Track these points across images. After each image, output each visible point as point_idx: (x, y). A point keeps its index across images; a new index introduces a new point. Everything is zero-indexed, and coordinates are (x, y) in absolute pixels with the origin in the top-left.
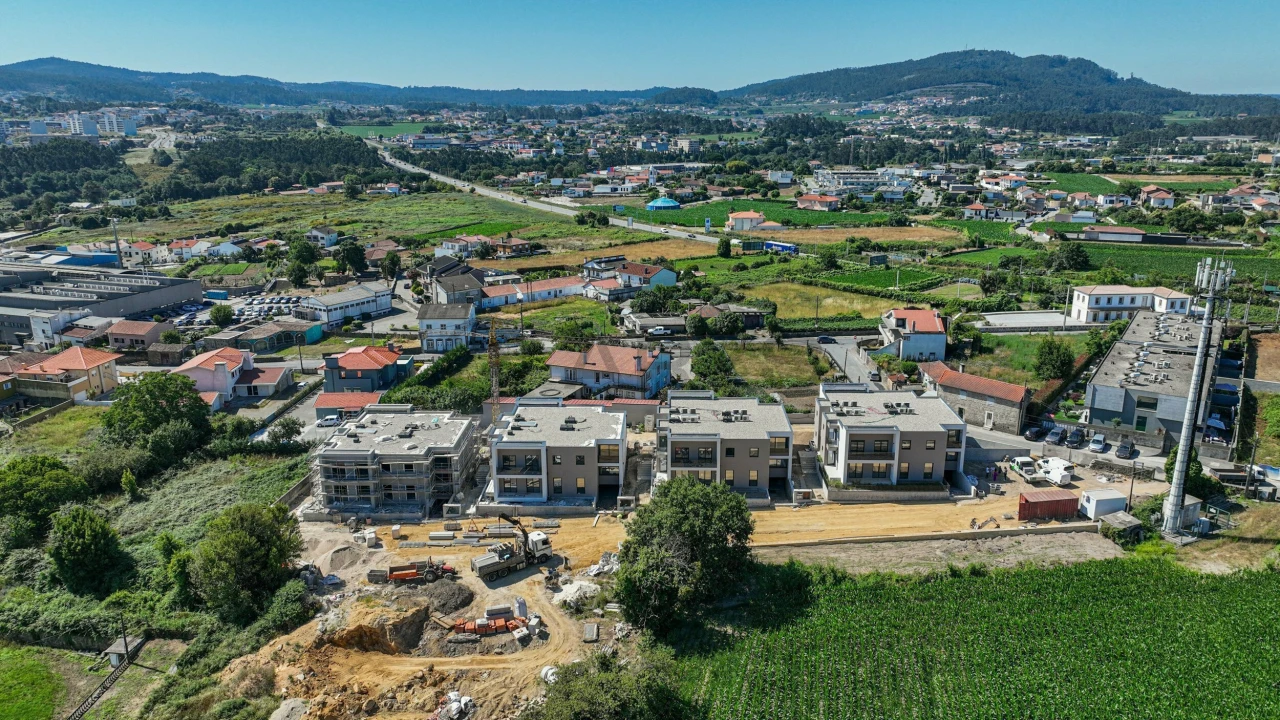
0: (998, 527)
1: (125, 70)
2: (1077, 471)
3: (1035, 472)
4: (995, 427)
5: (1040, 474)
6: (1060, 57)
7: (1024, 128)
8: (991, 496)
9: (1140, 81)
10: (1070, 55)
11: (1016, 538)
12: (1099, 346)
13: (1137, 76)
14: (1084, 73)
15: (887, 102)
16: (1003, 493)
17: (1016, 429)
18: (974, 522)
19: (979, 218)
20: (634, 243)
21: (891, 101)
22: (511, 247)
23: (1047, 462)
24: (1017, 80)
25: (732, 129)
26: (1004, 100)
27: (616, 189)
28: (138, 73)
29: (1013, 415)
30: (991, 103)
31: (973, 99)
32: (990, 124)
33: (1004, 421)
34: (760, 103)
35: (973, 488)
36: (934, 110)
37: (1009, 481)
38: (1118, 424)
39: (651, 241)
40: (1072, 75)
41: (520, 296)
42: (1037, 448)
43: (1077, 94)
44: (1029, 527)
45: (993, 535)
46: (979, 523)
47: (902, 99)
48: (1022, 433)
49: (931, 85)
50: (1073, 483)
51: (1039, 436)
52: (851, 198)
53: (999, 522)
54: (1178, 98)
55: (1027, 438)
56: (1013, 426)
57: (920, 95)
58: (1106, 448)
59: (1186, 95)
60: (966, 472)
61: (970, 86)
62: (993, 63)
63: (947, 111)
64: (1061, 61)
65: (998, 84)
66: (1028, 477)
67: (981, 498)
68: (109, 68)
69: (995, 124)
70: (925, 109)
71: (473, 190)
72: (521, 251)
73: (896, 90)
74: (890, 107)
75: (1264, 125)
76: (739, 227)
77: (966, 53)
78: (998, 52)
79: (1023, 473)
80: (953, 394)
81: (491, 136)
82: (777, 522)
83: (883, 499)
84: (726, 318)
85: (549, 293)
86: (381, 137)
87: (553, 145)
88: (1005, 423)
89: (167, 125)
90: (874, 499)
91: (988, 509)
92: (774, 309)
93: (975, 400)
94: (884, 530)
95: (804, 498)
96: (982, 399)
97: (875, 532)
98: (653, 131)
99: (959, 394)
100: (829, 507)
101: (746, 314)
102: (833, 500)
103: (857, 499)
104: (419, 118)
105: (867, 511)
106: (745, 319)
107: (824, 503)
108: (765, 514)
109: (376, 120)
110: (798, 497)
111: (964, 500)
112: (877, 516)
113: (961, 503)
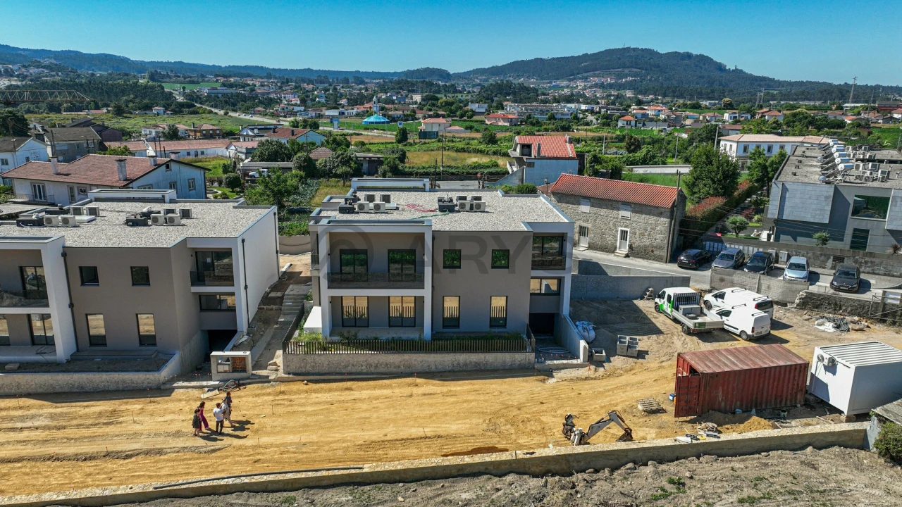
0: (628, 436)
2: (778, 313)
3: (702, 314)
4: (633, 252)
5: (711, 317)
6: (687, 53)
7: (665, 96)
8: (617, 361)
9: (741, 71)
10: (695, 52)
11: (671, 468)
12: (764, 168)
13: (739, 68)
14: (704, 64)
15: (570, 80)
16: (641, 355)
17: (664, 253)
18: (568, 427)
19: (629, 127)
21: (573, 80)
22: (200, 131)
23: (722, 296)
24: (659, 67)
25: (456, 91)
26: (650, 80)
27: (343, 113)
29: (659, 230)
30: (641, 82)
31: (629, 79)
32: (640, 93)
33: (646, 242)
34: (481, 80)
35: (583, 344)
36: (602, 86)
37: (655, 331)
38: (825, 241)
40: (696, 66)
42: (700, 280)
43: (700, 77)
44: (704, 438)
45: (613, 462)
46: (581, 426)
47: (580, 79)
48: (673, 258)
49: (600, 69)
50: (774, 332)
51: (701, 262)
52: (529, 117)
53: (629, 422)
54: (767, 82)
55: (682, 266)
56: (659, 248)
57: (593, 77)
58: (813, 278)
59: (773, 80)
60: (575, 317)
61: (627, 71)
62: (643, 56)
63: (611, 86)
64: (688, 56)
65: (646, 70)
66: (690, 323)
67: (599, 364)
69: (645, 93)
70: (596, 85)
71: (226, 114)
72: (212, 136)
73: (575, 72)
74: (572, 84)
75: (828, 94)
76: (429, 130)
77: (624, 49)
78: (646, 49)
79: (679, 315)
80: (571, 206)
81: (272, 90)
82: (138, 427)
83: (399, 370)
84: (337, 158)
85: (189, 154)
86: (184, 88)
87: (317, 96)
88: (647, 243)
89: (12, 76)
90: (382, 370)
91: (609, 391)
92: (401, 155)
93: (603, 212)
94: (360, 447)
95: (235, 370)
96: (613, 209)
97: (340, 452)
98: (397, 91)
99: (580, 205)
100: (283, 387)
101: (368, 159)
102: (294, 374)
103: (343, 371)
104: (222, 80)
105: (353, 397)
106: (365, 166)
107: (275, 381)
108: (134, 405)
109: (188, 80)
110: (221, 368)
111: (563, 369)
112: (366, 411)
113: (557, 375)
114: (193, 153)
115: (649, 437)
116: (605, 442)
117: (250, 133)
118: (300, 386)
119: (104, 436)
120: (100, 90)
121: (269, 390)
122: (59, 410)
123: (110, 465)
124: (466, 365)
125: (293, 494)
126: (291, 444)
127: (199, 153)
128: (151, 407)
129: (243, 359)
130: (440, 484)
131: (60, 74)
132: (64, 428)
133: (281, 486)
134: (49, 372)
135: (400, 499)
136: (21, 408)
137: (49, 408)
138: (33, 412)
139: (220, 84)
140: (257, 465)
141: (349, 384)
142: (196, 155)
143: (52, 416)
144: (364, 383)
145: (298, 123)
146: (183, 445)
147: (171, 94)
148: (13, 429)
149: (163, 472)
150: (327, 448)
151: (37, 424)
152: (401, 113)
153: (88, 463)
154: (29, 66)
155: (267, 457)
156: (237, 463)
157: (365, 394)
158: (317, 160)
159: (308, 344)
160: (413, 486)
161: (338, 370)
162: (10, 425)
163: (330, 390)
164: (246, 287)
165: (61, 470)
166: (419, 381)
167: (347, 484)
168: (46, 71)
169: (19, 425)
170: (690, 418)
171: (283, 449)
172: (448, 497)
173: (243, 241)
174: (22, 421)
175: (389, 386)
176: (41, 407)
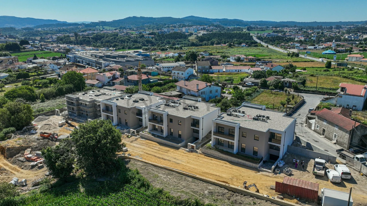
1: (206, 18)
4: (337, 143)
8: (282, 175)
11: (258, 200)
16: (291, 175)
17: (347, 146)
18: (244, 184)
20: (298, 62)
22: (248, 59)
27: (316, 48)
28: (209, 19)
29: (346, 137)
35: (273, 167)
39: (305, 61)
41: (224, 70)
44: (271, 197)
56: (345, 144)
67: (276, 174)
68: (203, 18)
71: (267, 47)
72: (252, 60)
76: (350, 60)
80: (321, 121)
81: (293, 34)
82: (170, 155)
83: (225, 159)
84: (275, 81)
85: (236, 71)
86: (258, 33)
87: (313, 37)
88: (342, 141)
89: (205, 30)
90: (221, 158)
91: (269, 180)
92: (303, 81)
93: (330, 126)
94: (203, 172)
95: (192, 148)
96: (333, 126)
97: (198, 172)
98: (356, 33)
99: (324, 121)
100: (199, 155)
101: (289, 82)
102: (203, 153)
103: (213, 155)
104: (274, 29)
105: (211, 162)
106: (288, 84)
107: (199, 153)
108: (172, 150)
109: (261, 29)
110: (190, 147)
111: (265, 171)
112: (211, 166)
113: (261, 173)
114: (237, 71)
115: (264, 193)
116: (252, 191)
117: (259, 64)
118: (203, 156)
119: (164, 155)
120: (228, 36)
121: (197, 155)
122: (161, 147)
123: (162, 160)
124: (241, 163)
125: (183, 176)
126: (191, 167)
127: (239, 71)
128: (175, 151)
129: (194, 146)
130: (209, 184)
131: (219, 28)
132: (160, 151)
133: (182, 174)
134: (161, 139)
135: (199, 184)
136: (155, 145)
137: (159, 146)
138: (157, 146)
139: (272, 31)
140: (183, 169)
141: (212, 159)
142: (238, 71)
143: (159, 148)
144: (216, 160)
145: (290, 54)
146: (174, 161)
147: (252, 36)
148: (152, 149)
149: (168, 165)
150: (197, 170)
151: (156, 148)
152: (344, 48)
153: (159, 159)
154: (211, 26)
155: (186, 168)
156: (180, 167)
157: (214, 162)
158: (268, 81)
159: (207, 147)
160: (203, 183)
161: (212, 155)
162: (152, 148)
163: (208, 159)
164: (202, 129)
165: (155, 159)
166: (228, 163)
167: (193, 178)
168: (215, 27)
169: (154, 148)
170: (279, 193)
171: (189, 168)
172: (208, 187)
173: (203, 118)
174: (154, 147)
175: (220, 162)
176: (158, 146)
